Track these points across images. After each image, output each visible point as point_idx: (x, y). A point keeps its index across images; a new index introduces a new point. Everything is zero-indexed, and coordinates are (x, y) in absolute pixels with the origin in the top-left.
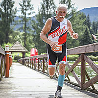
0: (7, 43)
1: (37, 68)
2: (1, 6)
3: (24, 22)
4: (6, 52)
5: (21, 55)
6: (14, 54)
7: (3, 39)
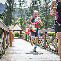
0: (10, 25)
1: (29, 40)
2: (7, 2)
3: (21, 12)
4: (10, 30)
5: (19, 32)
6: (15, 32)
7: (8, 22)
